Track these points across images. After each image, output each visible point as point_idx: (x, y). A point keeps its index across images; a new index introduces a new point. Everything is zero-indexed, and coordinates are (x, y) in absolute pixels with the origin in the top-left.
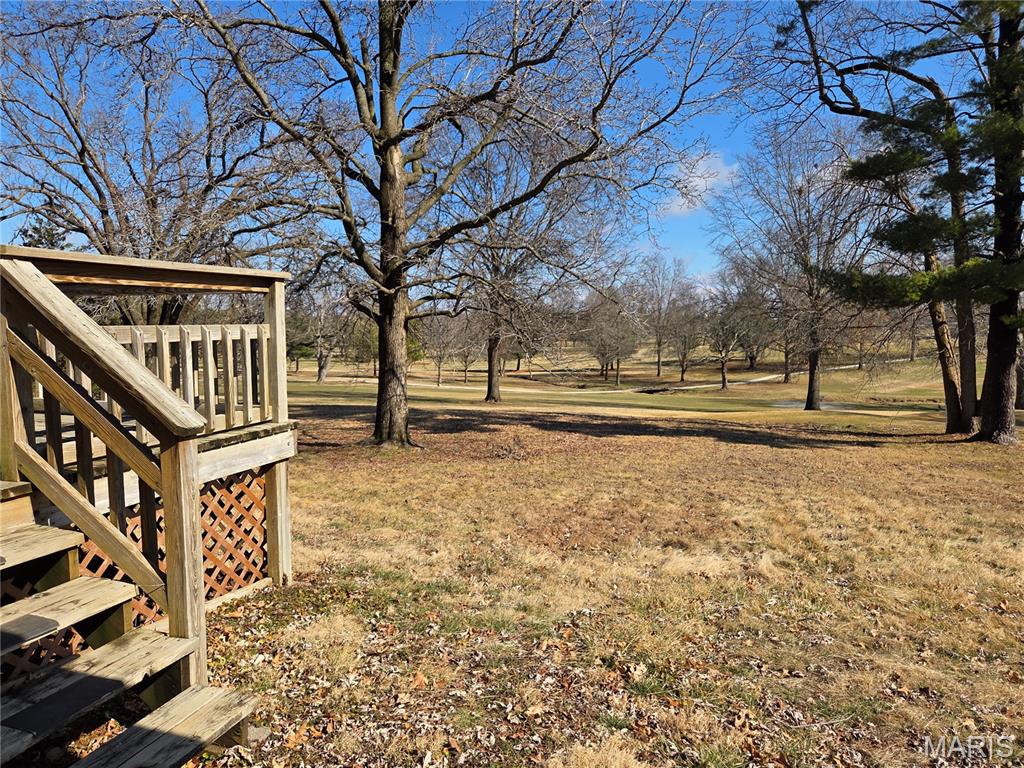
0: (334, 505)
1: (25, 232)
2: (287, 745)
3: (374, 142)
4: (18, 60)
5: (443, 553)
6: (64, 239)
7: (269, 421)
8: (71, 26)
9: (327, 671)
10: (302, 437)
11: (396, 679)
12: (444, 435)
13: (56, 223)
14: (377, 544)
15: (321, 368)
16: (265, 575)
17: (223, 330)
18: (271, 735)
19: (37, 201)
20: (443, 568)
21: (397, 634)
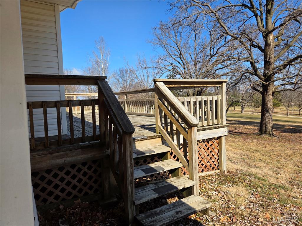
0: (243, 152)
1: (168, 76)
2: (220, 220)
3: (263, 34)
4: (167, 34)
5: (283, 175)
6: (176, 77)
7: (220, 124)
8: (178, 23)
9: (235, 203)
10: (235, 130)
11: (258, 213)
12: (288, 134)
13: (174, 73)
14: (257, 167)
15: (242, 109)
16: (218, 169)
17: (207, 97)
18: (216, 216)
19: (170, 68)
20: (282, 180)
21: (261, 198)
